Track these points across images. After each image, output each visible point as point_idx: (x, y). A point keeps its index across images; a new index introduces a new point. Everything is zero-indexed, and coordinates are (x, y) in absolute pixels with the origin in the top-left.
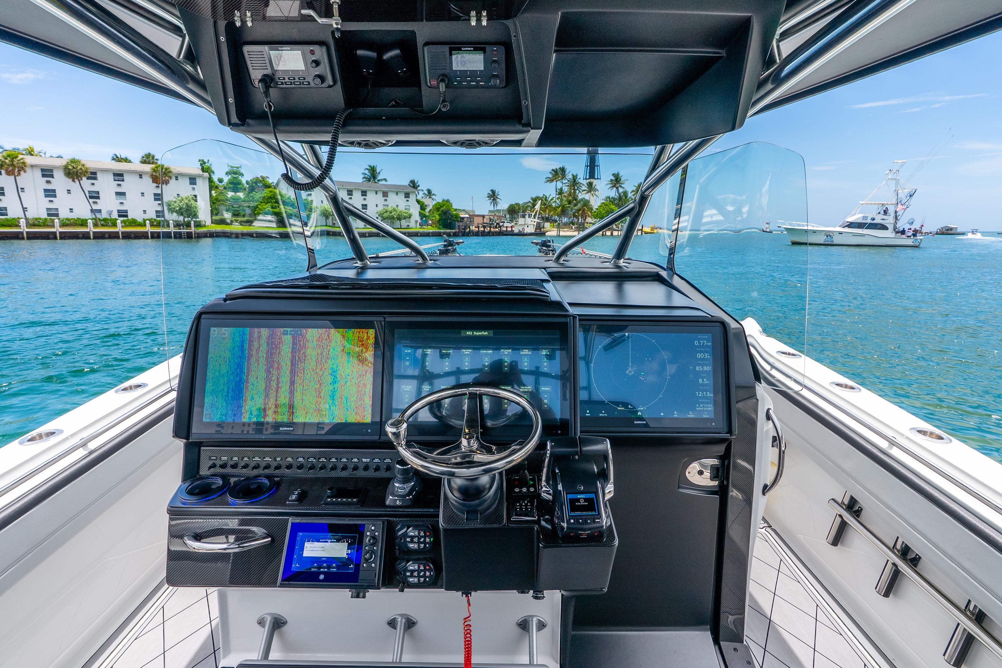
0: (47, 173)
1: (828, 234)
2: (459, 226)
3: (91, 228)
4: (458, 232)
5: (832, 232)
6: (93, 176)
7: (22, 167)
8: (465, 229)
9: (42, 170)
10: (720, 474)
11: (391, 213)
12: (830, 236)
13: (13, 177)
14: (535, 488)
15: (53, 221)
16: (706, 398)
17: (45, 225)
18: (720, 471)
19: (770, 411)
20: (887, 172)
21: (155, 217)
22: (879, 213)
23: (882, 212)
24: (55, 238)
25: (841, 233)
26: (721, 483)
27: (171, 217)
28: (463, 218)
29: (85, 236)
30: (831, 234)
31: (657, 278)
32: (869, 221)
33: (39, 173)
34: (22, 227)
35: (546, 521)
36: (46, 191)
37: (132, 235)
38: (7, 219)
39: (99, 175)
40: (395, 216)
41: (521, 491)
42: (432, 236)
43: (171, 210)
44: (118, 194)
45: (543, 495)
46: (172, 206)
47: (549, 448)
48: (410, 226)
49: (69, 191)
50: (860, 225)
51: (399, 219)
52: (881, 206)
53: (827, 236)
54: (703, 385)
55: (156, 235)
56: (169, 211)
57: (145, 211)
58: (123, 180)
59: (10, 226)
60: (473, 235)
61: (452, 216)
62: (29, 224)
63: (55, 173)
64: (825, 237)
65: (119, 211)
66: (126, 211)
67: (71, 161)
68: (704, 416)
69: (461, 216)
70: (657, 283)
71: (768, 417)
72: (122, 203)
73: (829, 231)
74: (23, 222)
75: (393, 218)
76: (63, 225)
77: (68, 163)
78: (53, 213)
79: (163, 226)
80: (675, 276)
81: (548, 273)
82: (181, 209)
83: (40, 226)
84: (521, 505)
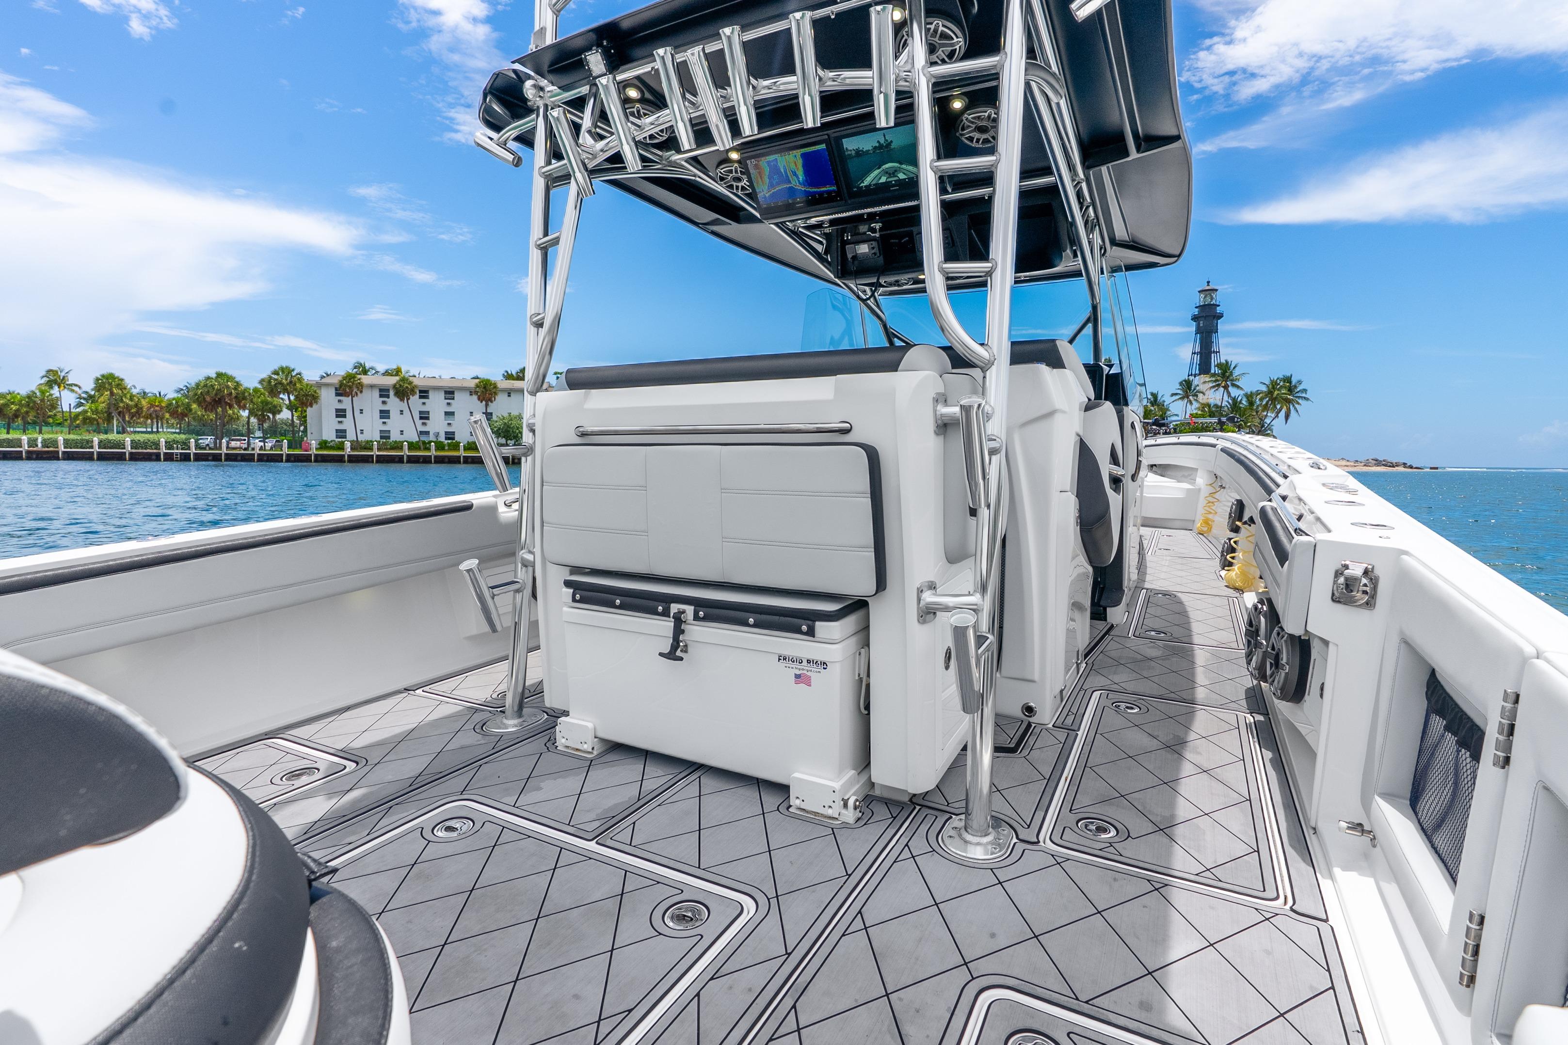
0: (384, 393)
3: (406, 452)
6: (424, 394)
7: (360, 387)
9: (381, 390)
13: (350, 398)
33: (376, 393)
34: (345, 450)
36: (381, 412)
39: (431, 394)
44: (447, 414)
49: (401, 412)
58: (453, 399)
62: (355, 447)
63: (391, 394)
65: (446, 433)
66: (453, 433)
72: (449, 424)
74: (350, 445)
78: (385, 436)
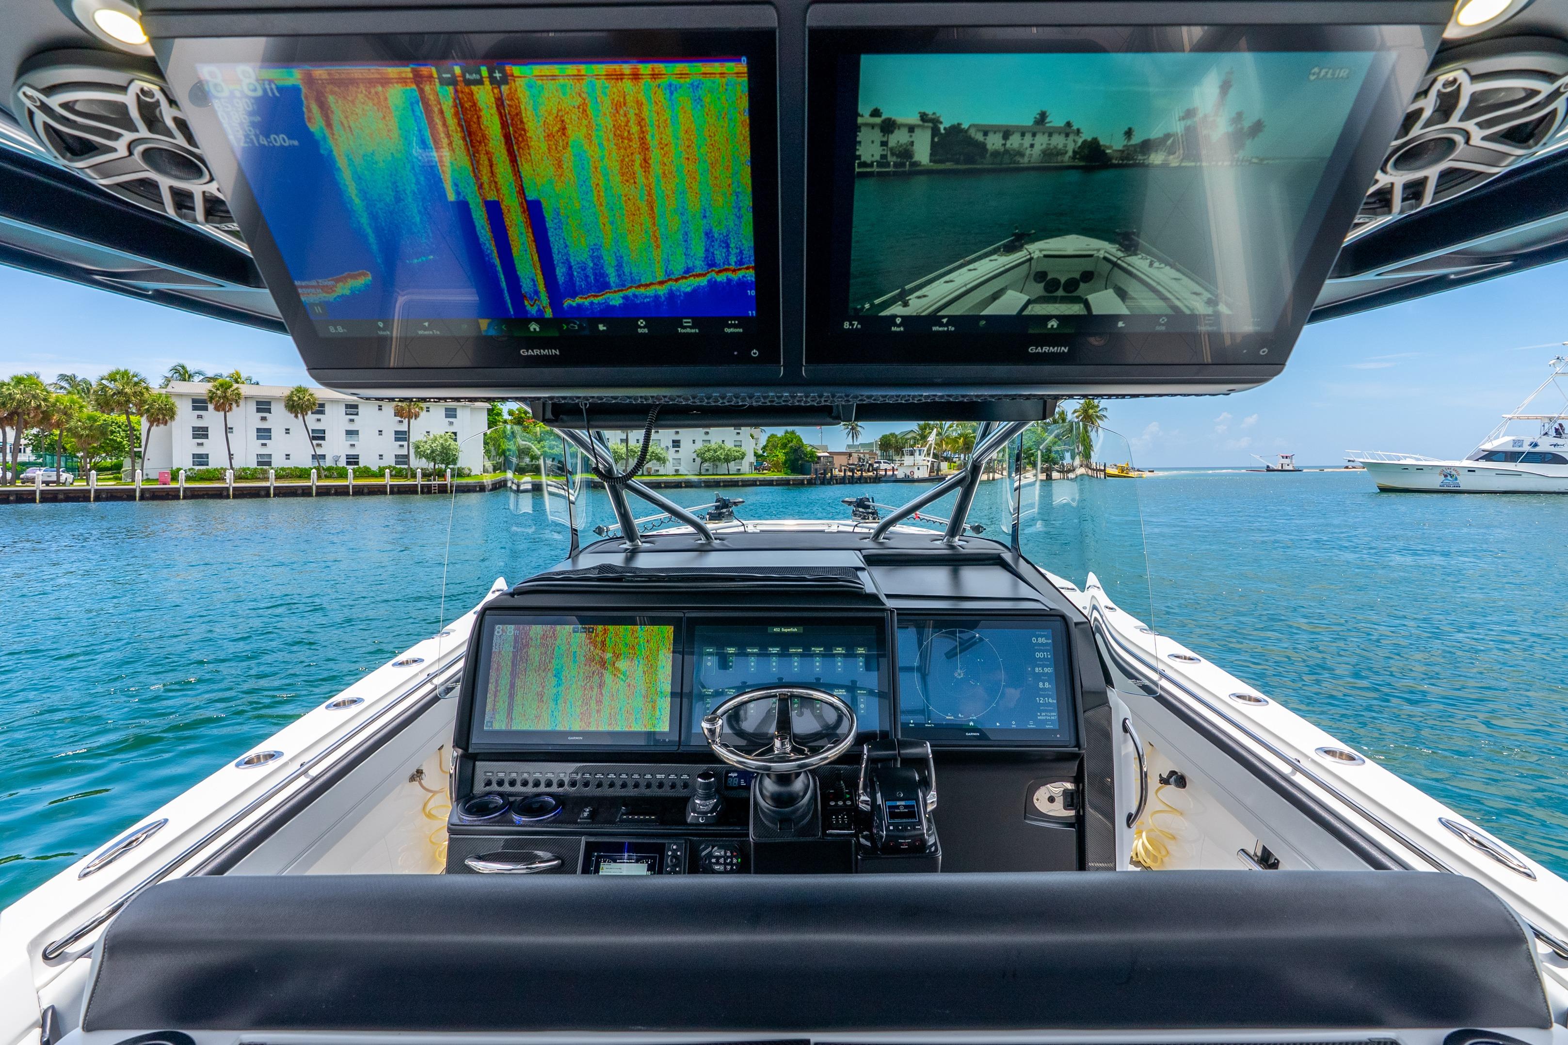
0: (264, 406)
1: (1447, 473)
2: (816, 470)
3: (314, 482)
4: (815, 479)
5: (1455, 468)
6: (321, 409)
7: (237, 398)
8: (825, 473)
9: (258, 403)
10: (1075, 801)
11: (715, 451)
12: (1452, 476)
13: (222, 413)
14: (852, 801)
15: (265, 472)
16: (1049, 704)
17: (254, 478)
18: (1075, 797)
19: (1127, 721)
20: (1551, 362)
21: (393, 464)
22: (1546, 434)
23: (1552, 432)
24: (268, 495)
25: (1471, 471)
26: (1078, 812)
27: (418, 464)
28: (819, 458)
29: (306, 492)
30: (1454, 473)
31: (997, 561)
32: (1526, 448)
33: (253, 407)
34: (228, 481)
35: (864, 837)
36: (259, 430)
37: (366, 490)
38: (208, 470)
39: (327, 408)
40: (722, 457)
41: (836, 805)
42: (777, 485)
43: (420, 454)
44: (349, 433)
45: (861, 805)
46: (422, 449)
47: (865, 752)
48: (742, 471)
49: (287, 431)
50: (1511, 456)
51: (727, 460)
52: (1547, 421)
53: (1446, 476)
54: (1044, 689)
55: (396, 490)
56: (416, 457)
57: (381, 456)
58: (357, 414)
59: (210, 480)
60: (837, 483)
61: (806, 455)
62: (239, 477)
63: (274, 407)
64: (1443, 478)
65: (348, 457)
66: (357, 457)
67: (297, 390)
68: (1047, 727)
69: (819, 455)
70: (998, 567)
71: (1126, 729)
72: (353, 445)
73: (1449, 468)
74: (229, 474)
75: (719, 459)
76: (278, 477)
77: (292, 392)
78: (265, 461)
79: (406, 477)
80: (1021, 560)
81: (864, 557)
82: (433, 452)
83: (247, 479)
84: (837, 818)
